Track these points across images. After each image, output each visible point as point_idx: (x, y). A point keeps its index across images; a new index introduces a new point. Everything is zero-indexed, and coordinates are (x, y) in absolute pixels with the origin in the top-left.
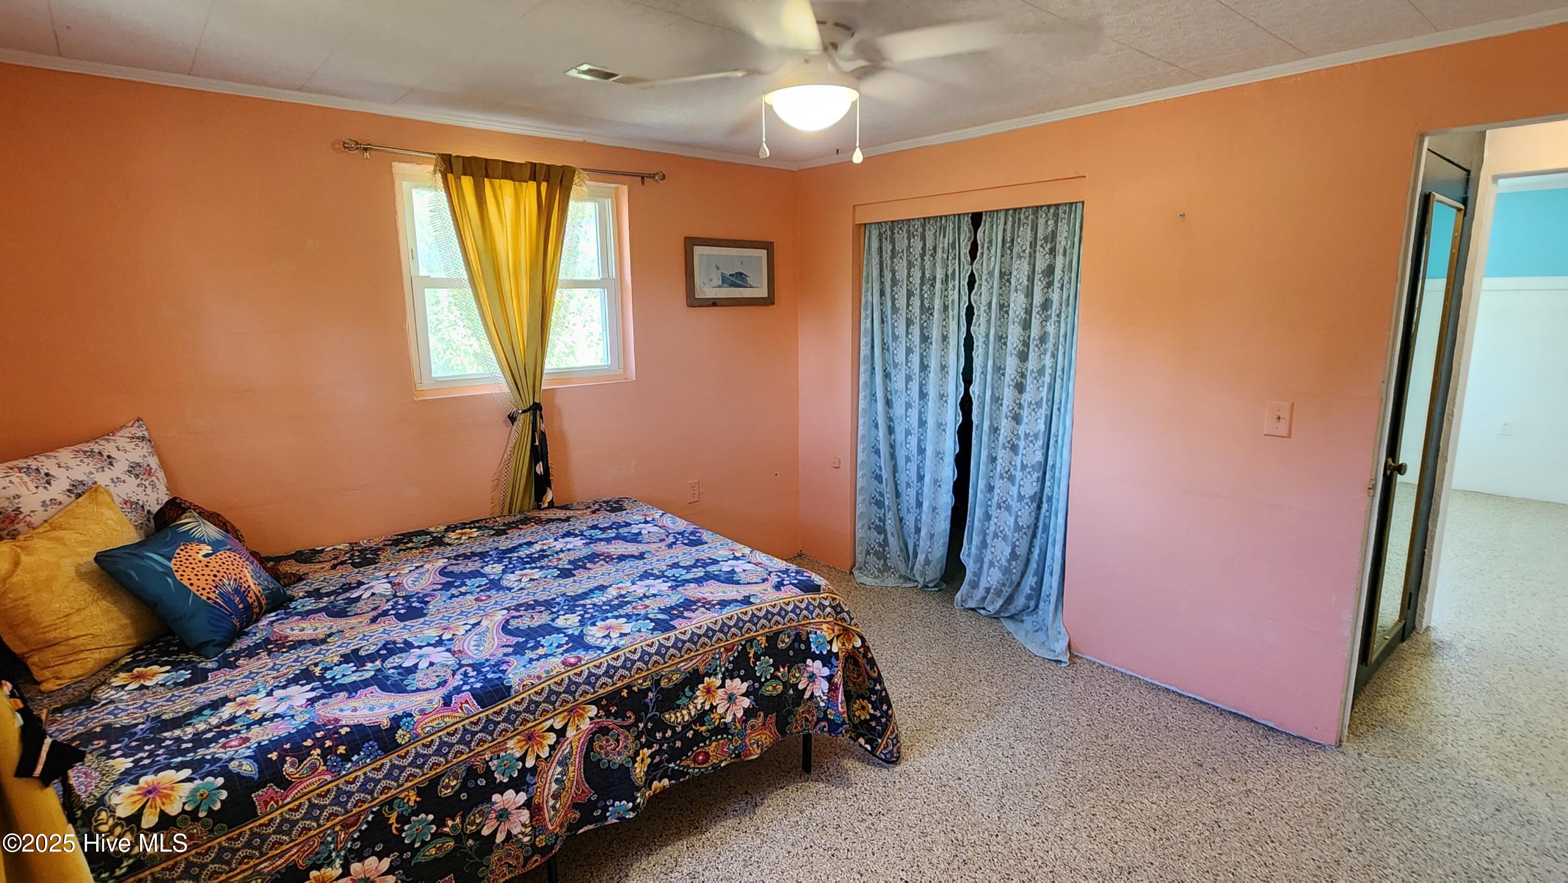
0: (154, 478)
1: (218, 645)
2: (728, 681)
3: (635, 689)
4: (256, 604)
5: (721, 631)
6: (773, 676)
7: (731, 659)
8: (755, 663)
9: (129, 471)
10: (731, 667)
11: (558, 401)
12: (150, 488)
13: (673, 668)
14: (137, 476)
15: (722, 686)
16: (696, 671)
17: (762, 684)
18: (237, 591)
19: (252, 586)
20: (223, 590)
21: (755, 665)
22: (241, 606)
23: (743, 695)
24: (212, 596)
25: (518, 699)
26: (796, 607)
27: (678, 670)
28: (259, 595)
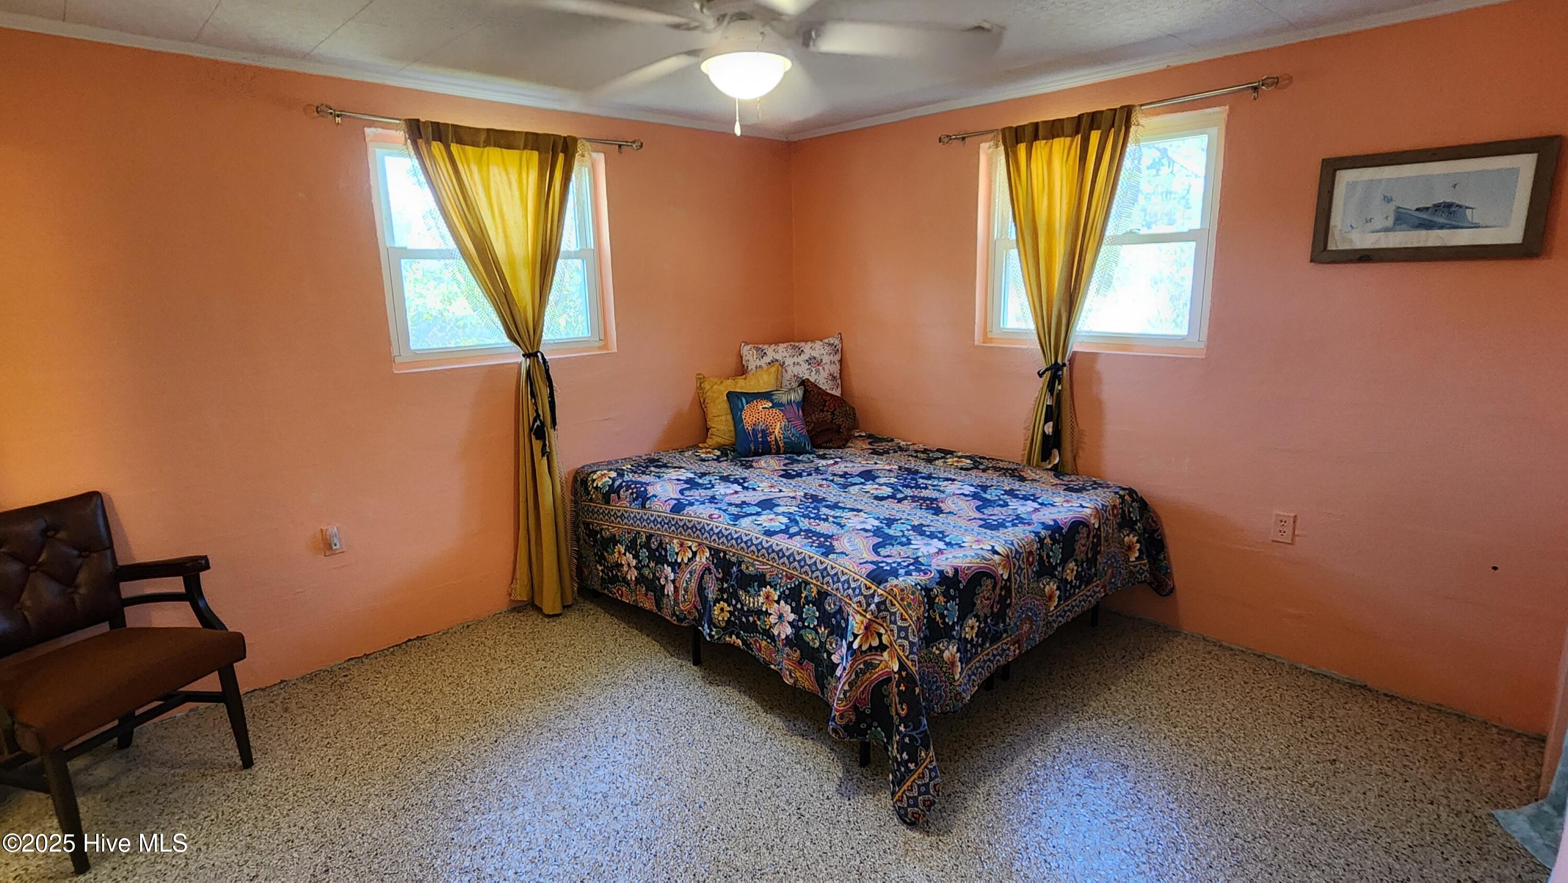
0: (821, 368)
1: (739, 453)
2: (782, 602)
3: (727, 557)
4: (774, 443)
5: (788, 558)
6: (815, 629)
7: (789, 586)
8: (804, 605)
9: (807, 361)
10: (787, 592)
11: (1100, 366)
12: (814, 372)
13: (752, 561)
14: (810, 364)
15: (778, 602)
16: (763, 575)
17: (804, 627)
18: (763, 431)
19: (776, 432)
20: (756, 428)
21: (804, 607)
22: (760, 440)
23: (789, 623)
24: (749, 428)
25: (681, 518)
26: (847, 581)
27: (753, 565)
28: (778, 439)
